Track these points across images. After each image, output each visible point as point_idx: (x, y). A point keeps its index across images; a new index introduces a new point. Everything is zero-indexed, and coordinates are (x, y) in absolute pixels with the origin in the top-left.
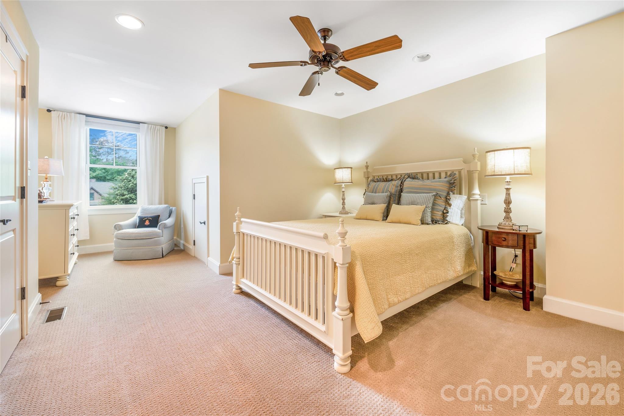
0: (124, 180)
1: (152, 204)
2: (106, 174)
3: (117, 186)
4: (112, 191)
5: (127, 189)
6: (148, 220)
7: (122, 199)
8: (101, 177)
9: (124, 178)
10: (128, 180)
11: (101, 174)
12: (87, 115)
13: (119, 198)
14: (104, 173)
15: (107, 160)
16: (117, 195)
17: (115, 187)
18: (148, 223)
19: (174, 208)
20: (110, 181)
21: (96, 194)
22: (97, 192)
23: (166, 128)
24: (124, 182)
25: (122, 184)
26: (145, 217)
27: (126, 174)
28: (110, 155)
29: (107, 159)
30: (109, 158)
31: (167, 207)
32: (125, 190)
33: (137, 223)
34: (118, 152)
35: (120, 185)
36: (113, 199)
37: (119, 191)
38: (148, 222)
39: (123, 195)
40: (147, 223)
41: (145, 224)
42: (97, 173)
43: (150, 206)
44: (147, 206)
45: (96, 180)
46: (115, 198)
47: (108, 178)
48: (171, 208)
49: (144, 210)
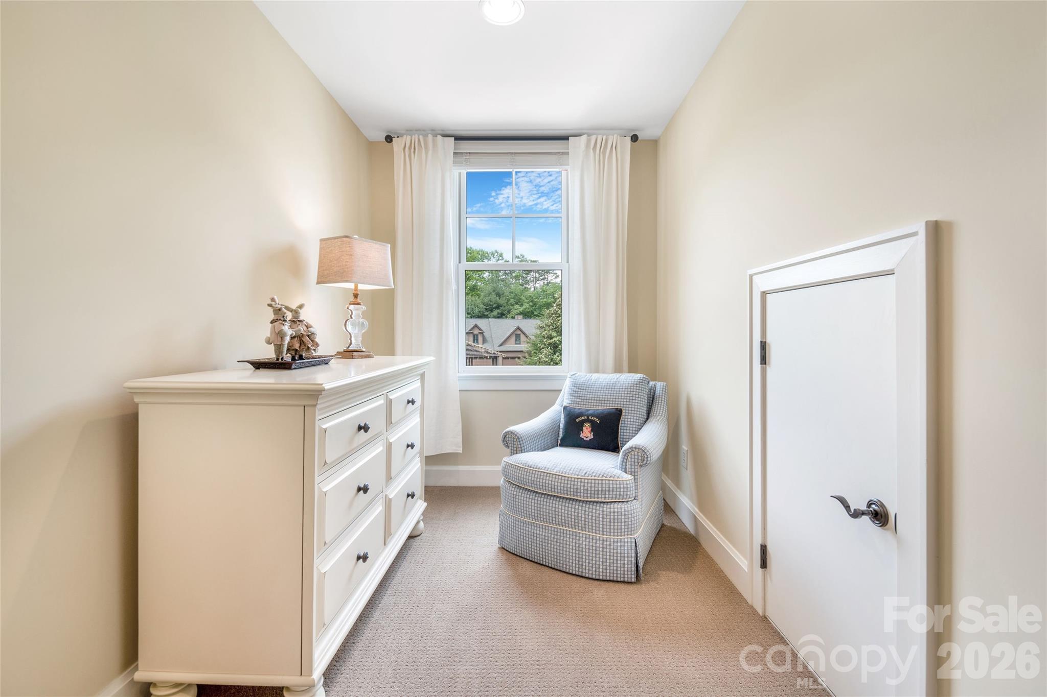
0: (553, 314)
1: (597, 371)
2: (534, 308)
3: (543, 325)
4: (538, 332)
5: (556, 328)
6: (588, 425)
7: (550, 344)
8: (528, 312)
9: (552, 312)
10: (557, 315)
11: (528, 308)
12: (458, 138)
13: (546, 341)
14: (532, 306)
15: (535, 289)
16: (544, 337)
17: (541, 326)
18: (589, 435)
19: (659, 386)
20: (537, 317)
21: (522, 336)
22: (524, 334)
23: (635, 138)
24: (552, 318)
25: (549, 321)
26: (581, 415)
27: (555, 305)
28: (538, 282)
29: (534, 287)
30: (537, 285)
31: (641, 382)
32: (553, 330)
33: (562, 426)
34: (547, 277)
35: (547, 322)
36: (539, 344)
37: (546, 332)
38: (590, 429)
39: (551, 337)
40: (587, 433)
41: (581, 436)
42: (524, 307)
43: (595, 376)
44: (584, 376)
45: (523, 316)
46: (542, 341)
47: (535, 313)
48: (652, 383)
49: (579, 389)
